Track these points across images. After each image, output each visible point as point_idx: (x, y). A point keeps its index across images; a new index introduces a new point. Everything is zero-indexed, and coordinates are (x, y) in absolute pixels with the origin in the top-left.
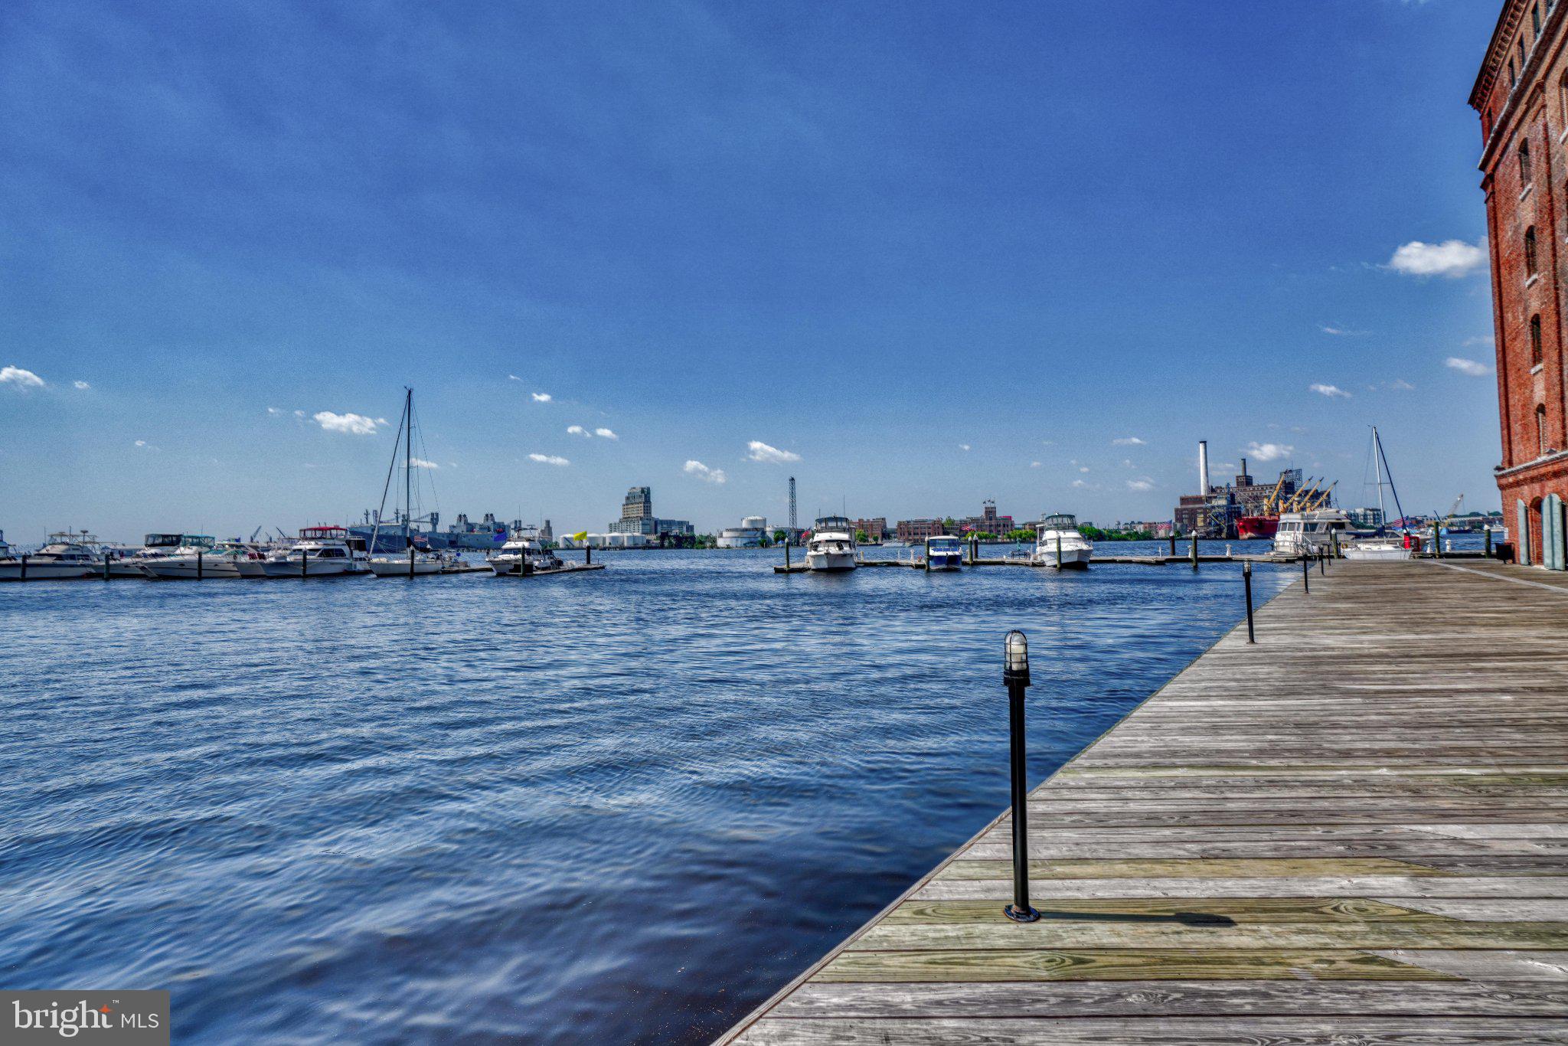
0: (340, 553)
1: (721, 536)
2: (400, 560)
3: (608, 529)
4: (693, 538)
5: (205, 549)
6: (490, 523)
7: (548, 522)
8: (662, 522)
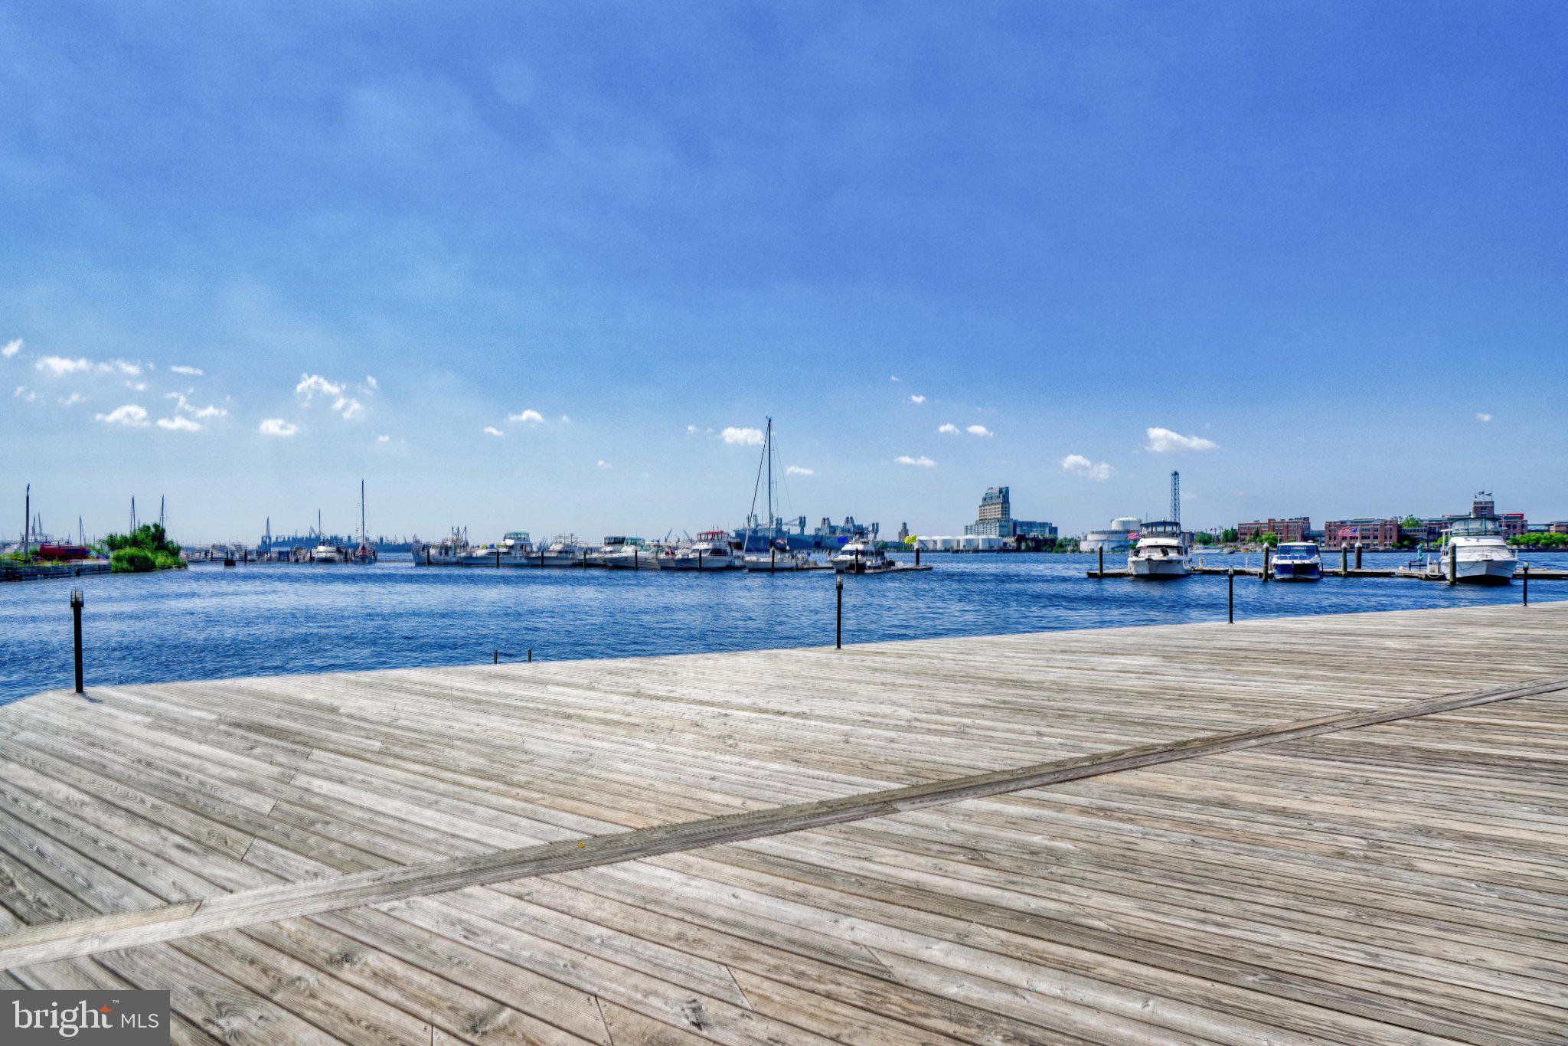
0: (725, 553)
1: (1085, 539)
2: (765, 559)
3: (963, 532)
4: (1053, 541)
5: (639, 548)
6: (850, 526)
7: (905, 525)
8: (1022, 524)
